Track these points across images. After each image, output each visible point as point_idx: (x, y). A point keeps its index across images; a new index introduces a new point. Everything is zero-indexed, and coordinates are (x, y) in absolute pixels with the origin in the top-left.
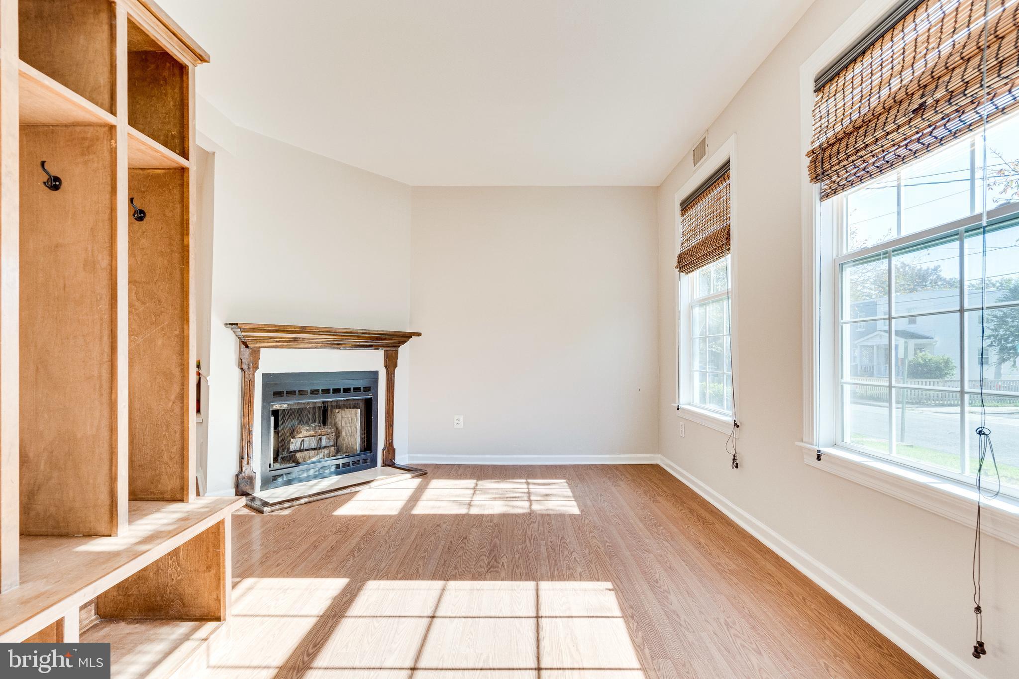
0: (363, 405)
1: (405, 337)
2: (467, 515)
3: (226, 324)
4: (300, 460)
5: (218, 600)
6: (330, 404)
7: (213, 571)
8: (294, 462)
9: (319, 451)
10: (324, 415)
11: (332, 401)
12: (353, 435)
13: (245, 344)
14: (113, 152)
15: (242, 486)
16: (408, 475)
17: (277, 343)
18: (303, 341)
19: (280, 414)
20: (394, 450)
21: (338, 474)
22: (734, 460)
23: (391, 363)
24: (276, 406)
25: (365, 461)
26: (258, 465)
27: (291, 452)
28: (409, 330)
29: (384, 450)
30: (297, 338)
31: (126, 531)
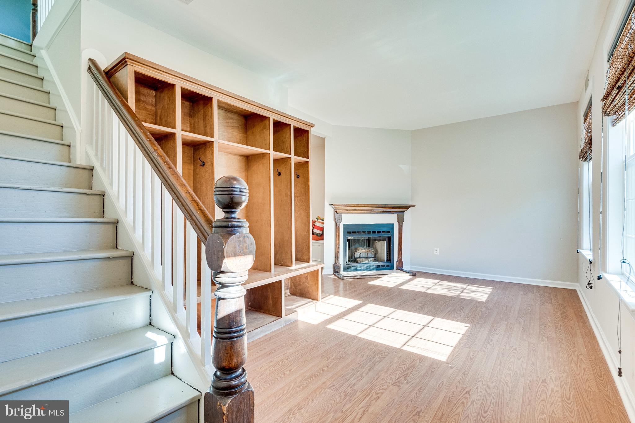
0: (387, 240)
1: (407, 207)
3: (330, 204)
4: (359, 262)
5: (318, 294)
6: (371, 238)
7: (316, 285)
8: (356, 262)
9: (367, 259)
10: (369, 243)
11: (372, 237)
12: (383, 254)
13: (336, 212)
14: (291, 164)
15: (336, 270)
16: (408, 274)
17: (348, 211)
18: (359, 210)
19: (350, 241)
20: (402, 263)
21: (374, 270)
22: (589, 284)
23: (400, 221)
24: (349, 238)
25: (388, 266)
26: (341, 262)
27: (356, 258)
28: (410, 204)
29: (397, 262)
30: (356, 209)
31: (294, 267)
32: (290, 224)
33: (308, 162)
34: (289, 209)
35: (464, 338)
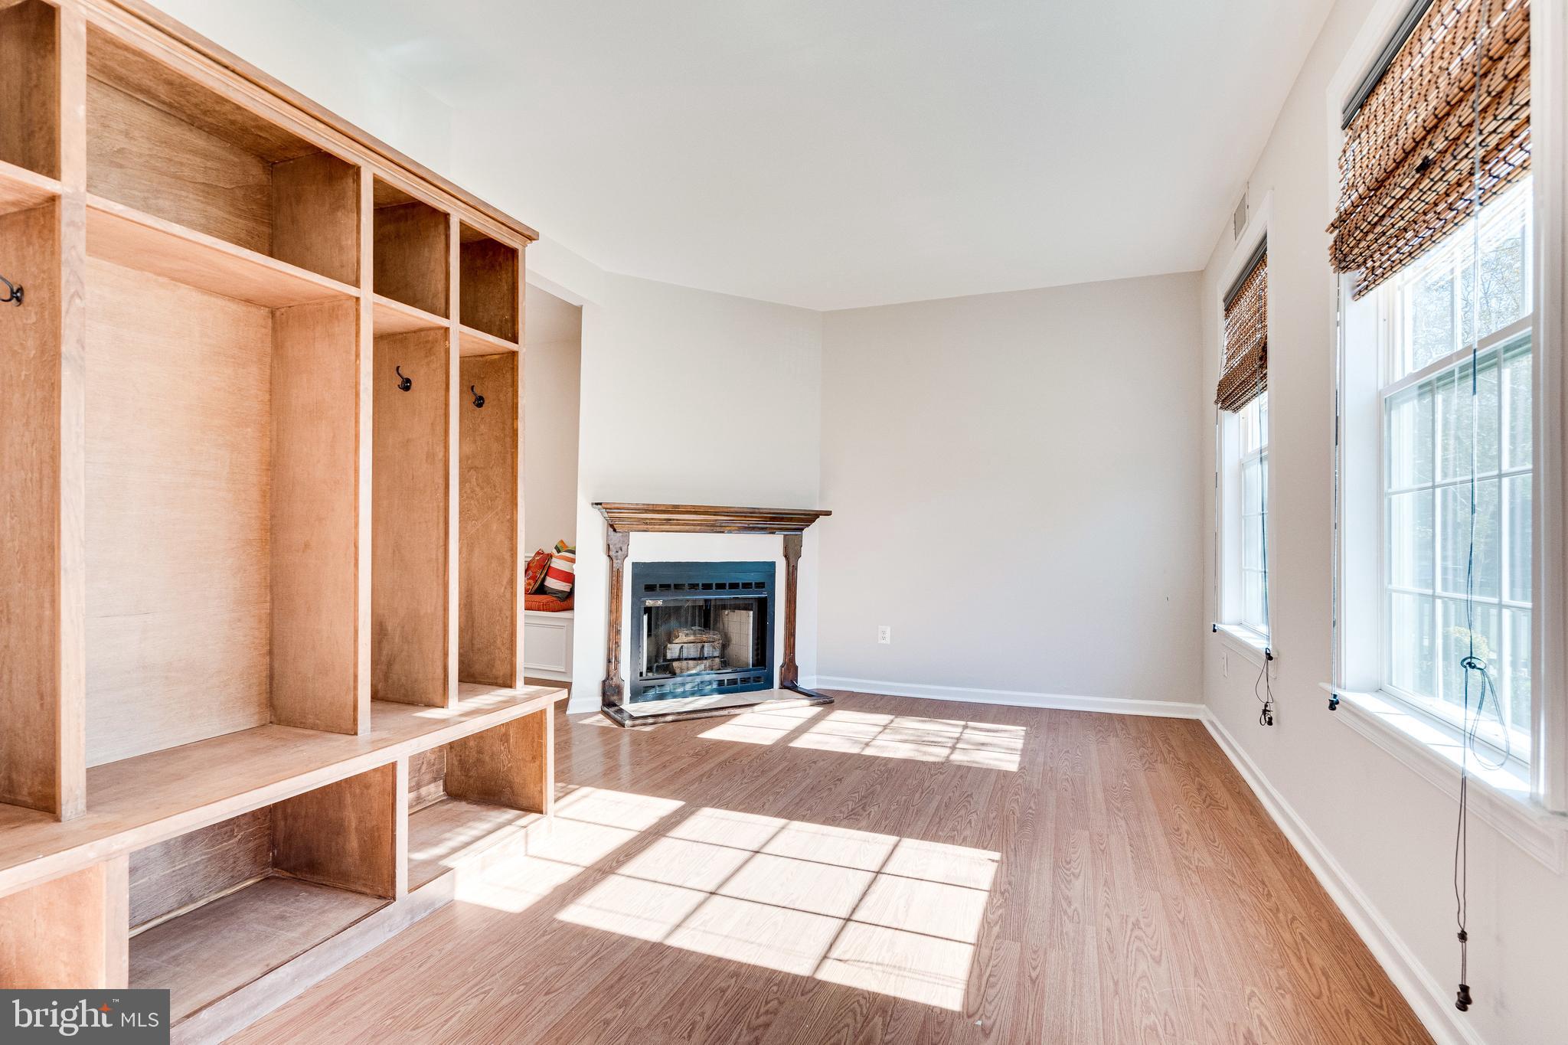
0: (755, 606)
1: (809, 518)
2: (859, 755)
3: (592, 504)
4: (678, 671)
5: (541, 792)
6: (713, 603)
7: (538, 763)
8: (670, 673)
9: (699, 662)
10: (706, 618)
11: (716, 599)
12: (744, 645)
13: (612, 526)
14: (447, 351)
15: (610, 698)
16: (806, 702)
17: (646, 526)
18: (678, 522)
19: (653, 612)
20: (796, 668)
21: (721, 692)
22: (1265, 712)
23: (792, 554)
24: (649, 603)
25: (757, 679)
26: (626, 674)
27: (669, 660)
28: (817, 508)
29: (782, 666)
30: (670, 520)
31: (455, 705)
32: (441, 559)
33: (513, 354)
34: (438, 507)
35: (995, 901)
